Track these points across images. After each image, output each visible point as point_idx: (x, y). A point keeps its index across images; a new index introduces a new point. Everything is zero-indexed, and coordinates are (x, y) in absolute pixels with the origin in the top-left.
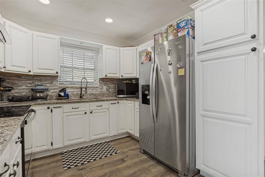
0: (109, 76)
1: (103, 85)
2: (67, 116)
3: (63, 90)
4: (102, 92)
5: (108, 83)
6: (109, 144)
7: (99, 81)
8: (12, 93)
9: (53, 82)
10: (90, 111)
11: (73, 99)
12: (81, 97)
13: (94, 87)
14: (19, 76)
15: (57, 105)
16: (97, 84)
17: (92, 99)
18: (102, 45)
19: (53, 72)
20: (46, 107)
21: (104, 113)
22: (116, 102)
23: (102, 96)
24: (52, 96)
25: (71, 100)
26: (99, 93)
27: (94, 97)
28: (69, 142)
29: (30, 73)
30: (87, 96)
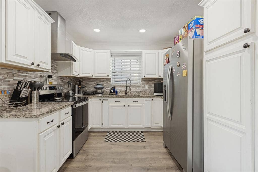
0: (148, 76)
1: (145, 84)
2: (112, 106)
3: (113, 88)
4: (144, 90)
5: (150, 82)
6: (143, 133)
7: (142, 81)
8: (86, 90)
9: (108, 82)
10: (128, 105)
11: (121, 94)
12: (126, 94)
13: (137, 86)
14: (89, 79)
15: (105, 98)
16: (140, 83)
17: (134, 95)
18: (142, 51)
19: (105, 76)
20: (99, 99)
21: (140, 108)
22: (151, 99)
23: (144, 94)
24: (106, 92)
25: (118, 95)
26: (141, 90)
27: (136, 94)
28: (112, 125)
29: (93, 77)
30: (131, 93)
